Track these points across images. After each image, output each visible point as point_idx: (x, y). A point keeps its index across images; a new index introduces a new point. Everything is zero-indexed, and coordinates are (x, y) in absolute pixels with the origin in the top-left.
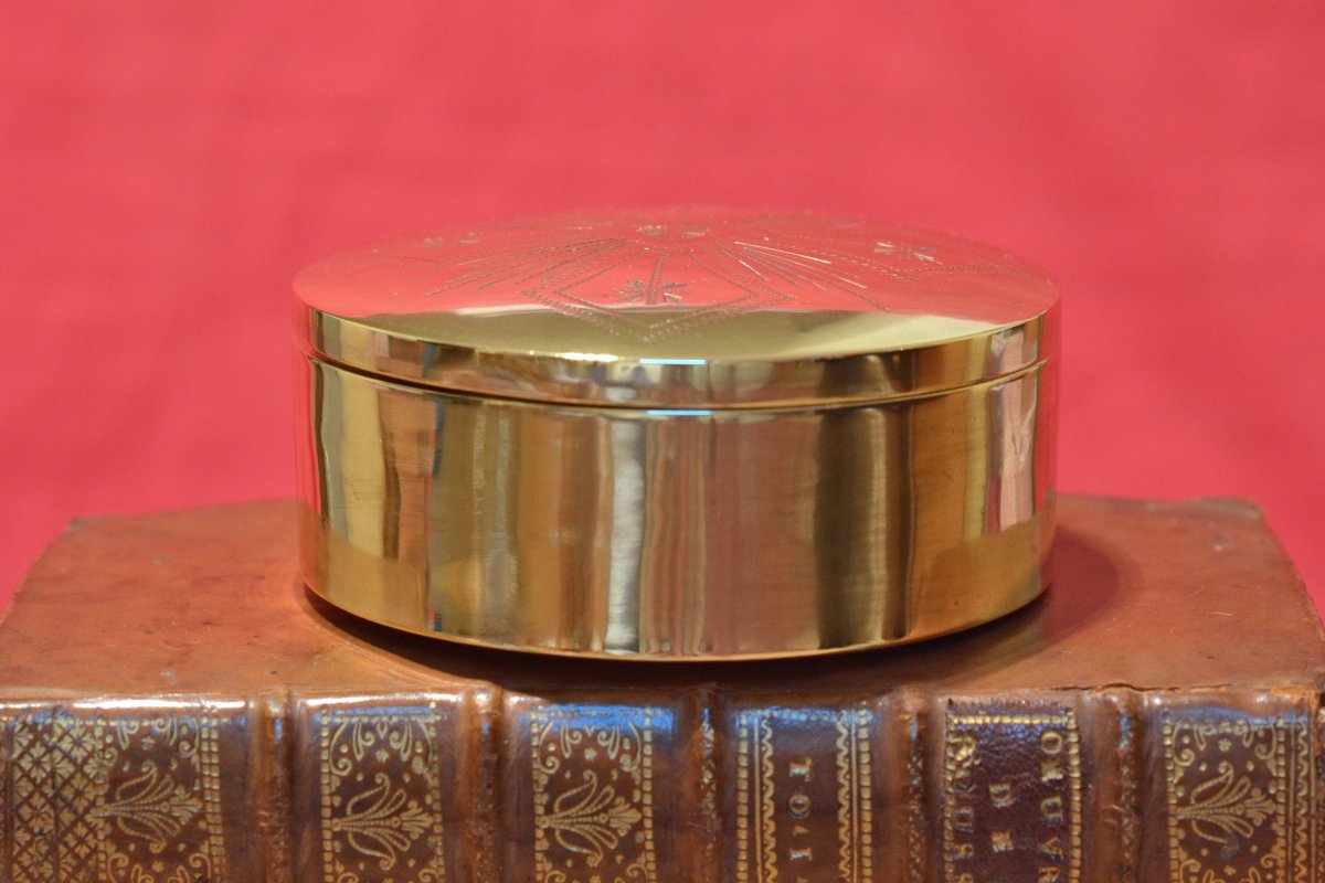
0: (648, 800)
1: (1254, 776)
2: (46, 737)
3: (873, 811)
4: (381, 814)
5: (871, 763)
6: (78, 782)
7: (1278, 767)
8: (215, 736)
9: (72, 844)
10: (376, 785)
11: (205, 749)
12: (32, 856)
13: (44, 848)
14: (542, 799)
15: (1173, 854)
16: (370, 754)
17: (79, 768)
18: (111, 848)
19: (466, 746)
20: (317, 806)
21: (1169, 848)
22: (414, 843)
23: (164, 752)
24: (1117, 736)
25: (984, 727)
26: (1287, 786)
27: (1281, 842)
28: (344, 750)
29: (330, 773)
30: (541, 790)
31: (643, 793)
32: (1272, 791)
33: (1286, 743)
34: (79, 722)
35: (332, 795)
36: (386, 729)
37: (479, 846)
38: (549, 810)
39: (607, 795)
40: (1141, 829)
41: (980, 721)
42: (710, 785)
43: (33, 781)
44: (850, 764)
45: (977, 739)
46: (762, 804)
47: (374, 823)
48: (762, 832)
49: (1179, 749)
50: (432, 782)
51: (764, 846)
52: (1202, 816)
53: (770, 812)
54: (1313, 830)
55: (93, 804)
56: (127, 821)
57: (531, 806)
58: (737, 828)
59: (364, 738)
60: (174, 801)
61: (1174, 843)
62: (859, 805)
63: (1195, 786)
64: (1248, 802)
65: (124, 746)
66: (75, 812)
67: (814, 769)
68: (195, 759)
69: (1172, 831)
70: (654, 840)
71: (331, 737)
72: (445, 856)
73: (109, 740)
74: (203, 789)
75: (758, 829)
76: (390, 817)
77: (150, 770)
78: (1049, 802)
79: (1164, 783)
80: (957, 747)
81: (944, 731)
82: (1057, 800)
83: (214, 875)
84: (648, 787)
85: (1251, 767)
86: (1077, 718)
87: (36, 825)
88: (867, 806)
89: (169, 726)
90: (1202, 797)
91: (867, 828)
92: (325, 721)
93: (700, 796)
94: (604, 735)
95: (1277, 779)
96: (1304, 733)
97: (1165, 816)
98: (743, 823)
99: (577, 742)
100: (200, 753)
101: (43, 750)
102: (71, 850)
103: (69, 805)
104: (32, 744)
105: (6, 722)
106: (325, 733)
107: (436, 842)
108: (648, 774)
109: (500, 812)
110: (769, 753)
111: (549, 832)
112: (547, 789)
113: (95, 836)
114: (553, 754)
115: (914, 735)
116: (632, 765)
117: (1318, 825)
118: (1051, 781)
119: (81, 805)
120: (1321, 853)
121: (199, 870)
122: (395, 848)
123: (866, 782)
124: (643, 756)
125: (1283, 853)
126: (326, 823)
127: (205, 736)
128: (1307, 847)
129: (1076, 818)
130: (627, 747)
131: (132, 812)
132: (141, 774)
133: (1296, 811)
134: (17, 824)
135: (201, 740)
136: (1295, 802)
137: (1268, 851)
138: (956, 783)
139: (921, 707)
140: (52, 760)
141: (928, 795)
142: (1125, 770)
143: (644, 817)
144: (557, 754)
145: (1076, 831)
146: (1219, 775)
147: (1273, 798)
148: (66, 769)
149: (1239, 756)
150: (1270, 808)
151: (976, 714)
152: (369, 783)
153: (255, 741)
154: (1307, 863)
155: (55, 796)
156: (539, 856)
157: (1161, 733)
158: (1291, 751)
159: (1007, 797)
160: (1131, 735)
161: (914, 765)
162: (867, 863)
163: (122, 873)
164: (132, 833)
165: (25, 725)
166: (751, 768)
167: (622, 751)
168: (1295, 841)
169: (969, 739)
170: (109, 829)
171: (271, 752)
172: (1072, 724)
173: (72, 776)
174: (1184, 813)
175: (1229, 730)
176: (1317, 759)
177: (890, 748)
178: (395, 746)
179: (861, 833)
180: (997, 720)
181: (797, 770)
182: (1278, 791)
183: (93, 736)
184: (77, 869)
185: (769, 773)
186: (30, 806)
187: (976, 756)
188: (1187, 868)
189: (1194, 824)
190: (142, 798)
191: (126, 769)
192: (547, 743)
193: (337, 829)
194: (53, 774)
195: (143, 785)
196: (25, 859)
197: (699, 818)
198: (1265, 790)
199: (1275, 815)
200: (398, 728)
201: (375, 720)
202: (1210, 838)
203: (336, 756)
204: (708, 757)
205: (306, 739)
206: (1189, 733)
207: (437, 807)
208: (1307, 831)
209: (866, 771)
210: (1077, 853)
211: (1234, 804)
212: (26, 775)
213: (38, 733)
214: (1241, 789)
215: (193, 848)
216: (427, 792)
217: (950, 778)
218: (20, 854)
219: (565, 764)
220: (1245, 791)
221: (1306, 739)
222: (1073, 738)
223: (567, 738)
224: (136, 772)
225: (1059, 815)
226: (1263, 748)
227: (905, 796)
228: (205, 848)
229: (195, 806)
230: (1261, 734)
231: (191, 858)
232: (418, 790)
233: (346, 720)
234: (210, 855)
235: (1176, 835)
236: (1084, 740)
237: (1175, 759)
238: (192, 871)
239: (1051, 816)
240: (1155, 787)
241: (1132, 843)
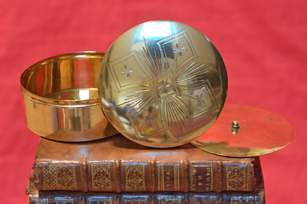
0: (144, 178)
1: (240, 175)
2: (48, 168)
3: (180, 179)
4: (101, 180)
5: (179, 172)
6: (53, 175)
7: (244, 173)
8: (75, 168)
9: (52, 183)
10: (100, 175)
11: (73, 170)
12: (46, 185)
13: (48, 184)
14: (127, 177)
15: (227, 186)
16: (99, 170)
17: (53, 173)
18: (58, 184)
19: (115, 170)
20: (91, 178)
21: (226, 185)
22: (107, 184)
23: (67, 170)
24: (219, 169)
25: (198, 167)
26: (246, 176)
27: (245, 184)
28: (95, 170)
29: (93, 173)
30: (127, 176)
31: (143, 177)
32: (243, 177)
33: (246, 170)
34: (53, 166)
35: (93, 177)
36: (102, 167)
37: (117, 185)
38: (128, 179)
39: (137, 177)
40: (222, 183)
41: (197, 166)
42: (153, 176)
43: (46, 175)
44: (176, 172)
45: (196, 169)
46: (162, 178)
47: (100, 181)
48: (162, 182)
49: (229, 170)
50: (109, 175)
51: (162, 184)
52: (232, 180)
53: (163, 179)
54: (250, 183)
55: (55, 178)
56: (61, 180)
57: (125, 179)
58: (158, 182)
59: (98, 168)
60: (68, 178)
61: (227, 184)
62: (177, 178)
63: (231, 176)
64: (239, 179)
65: (60, 169)
66: (53, 179)
67: (170, 173)
68: (72, 171)
69: (227, 183)
70: (145, 183)
71: (93, 168)
72: (112, 185)
73: (58, 168)
74: (73, 176)
75: (161, 182)
76: (103, 180)
77: (64, 173)
78: (208, 178)
79: (226, 176)
80: (193, 170)
81: (191, 168)
82: (209, 178)
83: (75, 188)
84: (144, 176)
85: (240, 174)
86: (212, 165)
87: (46, 181)
88: (179, 179)
89: (67, 166)
90: (232, 178)
91: (179, 182)
92: (92, 165)
93: (152, 178)
94: (137, 168)
95: (244, 175)
96: (249, 168)
97: (226, 181)
98: (159, 181)
99: (132, 169)
100: (72, 170)
101: (47, 170)
102: (52, 184)
103: (52, 178)
104: (45, 169)
105: (41, 166)
106: (92, 167)
107: (110, 183)
108: (144, 174)
109: (120, 180)
110: (163, 171)
111: (128, 182)
112: (128, 176)
113: (56, 182)
114: (128, 171)
115: (186, 169)
116: (141, 173)
117: (250, 182)
118: (208, 175)
119: (54, 178)
120: (251, 186)
121: (72, 187)
122: (103, 184)
123: (179, 175)
124: (143, 171)
125: (245, 186)
126: (93, 181)
127: (73, 168)
128: (249, 185)
129: (212, 181)
130: (140, 170)
131: (62, 179)
132: (63, 174)
133: (247, 180)
134: (43, 181)
135: (72, 168)
136: (247, 179)
137: (242, 185)
138: (193, 176)
139: (187, 164)
140: (49, 171)
141: (189, 178)
142: (220, 174)
143: (143, 180)
144: (129, 171)
145: (212, 183)
146: (235, 175)
147: (243, 178)
148: (51, 173)
149: (238, 172)
150: (243, 179)
151: (196, 165)
152: (99, 175)
153: (81, 169)
154: (249, 187)
155: (49, 177)
156: (126, 186)
157: (226, 168)
158: (246, 171)
159: (201, 178)
160: (221, 169)
161: (186, 173)
162: (179, 187)
163: (60, 187)
164: (62, 182)
165: (44, 166)
166: (160, 173)
167: (140, 171)
168: (247, 184)
169: (195, 169)
170: (58, 181)
171: (84, 171)
172: (212, 167)
173: (52, 174)
174: (229, 180)
175: (237, 168)
176: (250, 173)
177: (182, 170)
178: (103, 169)
179: (178, 182)
180: (199, 166)
181: (168, 173)
182: (244, 177)
183: (55, 168)
184: (53, 187)
185: (163, 174)
186: (45, 178)
187: (196, 171)
188: (229, 188)
189: (231, 182)
190: (64, 177)
191: (60, 173)
192: (127, 169)
193: (94, 182)
194: (49, 174)
195: (63, 175)
196: (45, 186)
197: (152, 181)
198: (242, 177)
199: (244, 180)
200: (104, 167)
201: (100, 165)
202: (233, 184)
203: (94, 171)
204: (154, 172)
205: (89, 168)
206: (230, 168)
207: (110, 178)
208: (249, 183)
209: (179, 174)
210: (212, 186)
211: (237, 179)
212: (45, 174)
213: (46, 167)
214: (238, 177)
215: (71, 184)
216: (109, 176)
217: (192, 175)
218: (44, 185)
219: (131, 172)
220: (239, 177)
221: (249, 169)
222: (212, 169)
223: (131, 168)
224: (62, 173)
225: (209, 180)
226: (242, 171)
227: (185, 178)
228: (73, 184)
229: (72, 178)
230: (242, 169)
231: (71, 186)
232: (107, 176)
233: (96, 165)
234: (74, 185)
235: (228, 183)
236: (213, 169)
237: (228, 172)
238: (71, 187)
239: (208, 180)
240: (225, 176)
241: (221, 184)
